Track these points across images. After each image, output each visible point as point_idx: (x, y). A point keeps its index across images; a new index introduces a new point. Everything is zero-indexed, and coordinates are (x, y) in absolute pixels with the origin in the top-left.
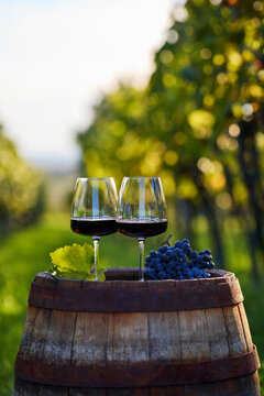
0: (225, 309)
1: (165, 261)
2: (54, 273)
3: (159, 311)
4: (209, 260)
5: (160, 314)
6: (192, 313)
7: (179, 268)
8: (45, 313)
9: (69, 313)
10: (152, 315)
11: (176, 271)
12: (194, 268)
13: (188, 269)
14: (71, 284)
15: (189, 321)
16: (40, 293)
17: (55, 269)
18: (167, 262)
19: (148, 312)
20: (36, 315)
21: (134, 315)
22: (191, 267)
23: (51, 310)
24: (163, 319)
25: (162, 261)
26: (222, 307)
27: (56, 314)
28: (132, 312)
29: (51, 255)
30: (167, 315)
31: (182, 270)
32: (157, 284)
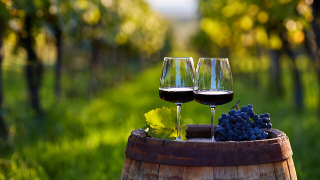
0: (276, 164)
1: (233, 122)
2: (147, 130)
3: (222, 166)
4: (267, 122)
5: (223, 168)
6: (249, 167)
7: (243, 128)
8: (136, 164)
9: (154, 165)
10: (217, 169)
11: (241, 130)
12: (256, 128)
13: (251, 129)
14: (156, 143)
15: (246, 173)
16: (133, 147)
17: (148, 126)
18: (234, 123)
19: (213, 166)
20: (130, 164)
21: (203, 168)
22: (253, 127)
23: (141, 161)
24: (225, 172)
25: (230, 122)
26: (273, 162)
27: (144, 165)
28: (202, 166)
29: (146, 115)
30: (228, 169)
31: (245, 130)
32: (222, 144)
